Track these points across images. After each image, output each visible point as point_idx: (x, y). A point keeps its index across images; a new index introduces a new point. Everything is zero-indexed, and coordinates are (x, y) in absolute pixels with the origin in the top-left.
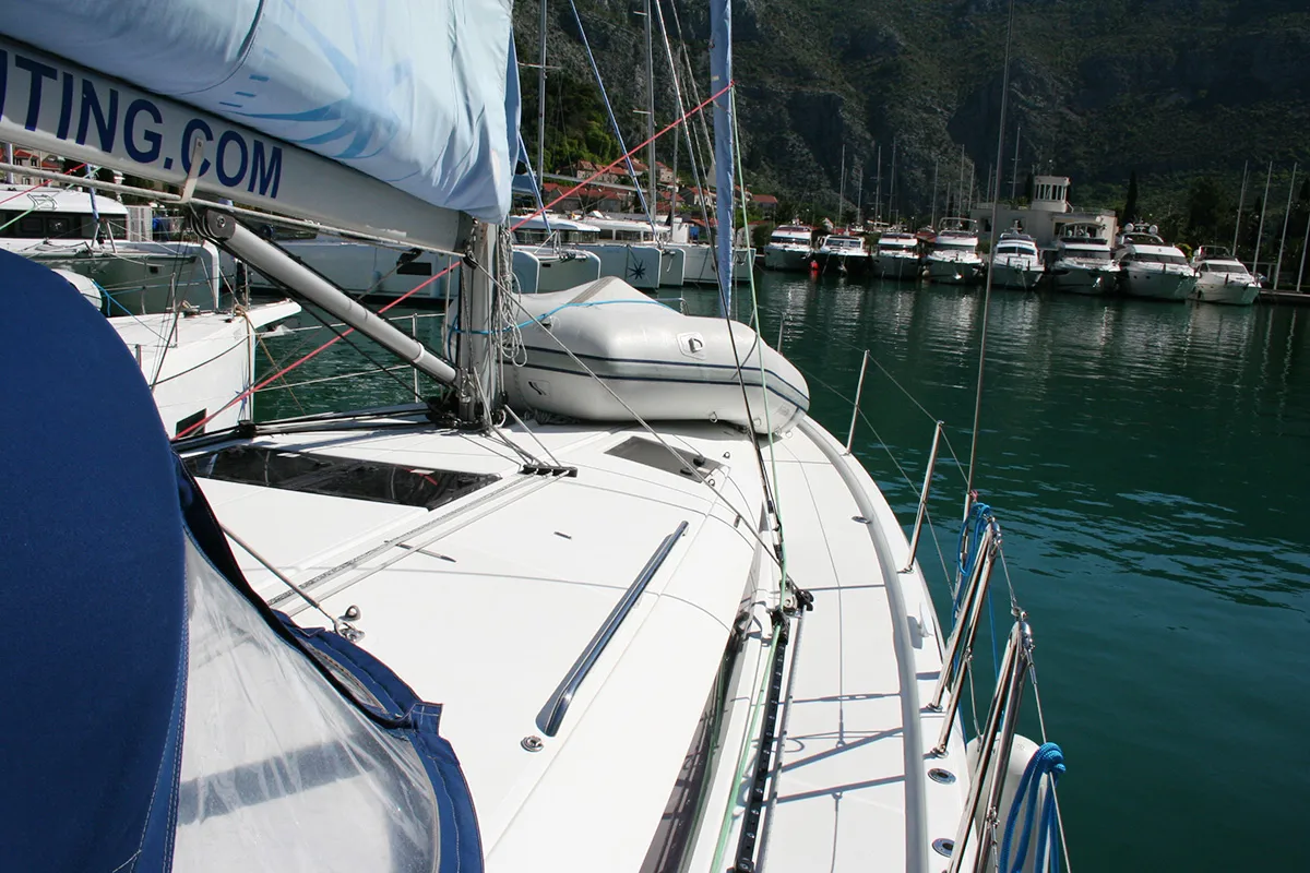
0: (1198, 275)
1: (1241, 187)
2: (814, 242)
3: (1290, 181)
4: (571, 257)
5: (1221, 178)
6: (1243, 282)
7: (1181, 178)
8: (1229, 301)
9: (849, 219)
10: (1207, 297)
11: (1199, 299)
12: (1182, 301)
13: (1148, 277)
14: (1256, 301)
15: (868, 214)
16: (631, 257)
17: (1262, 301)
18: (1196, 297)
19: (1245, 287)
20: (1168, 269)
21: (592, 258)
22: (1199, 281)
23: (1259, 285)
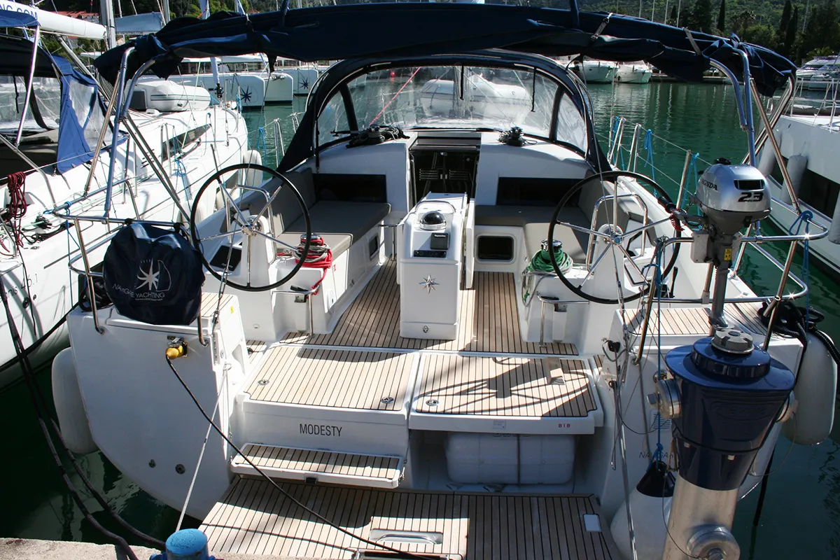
0: (618, 67)
1: (638, 10)
3: (665, 6)
4: (278, 78)
5: (625, 6)
6: (642, 70)
7: (602, 7)
8: (635, 82)
10: (623, 79)
11: (619, 81)
12: (610, 83)
13: (590, 70)
14: (650, 81)
16: (300, 75)
17: (653, 81)
18: (617, 80)
19: (644, 73)
20: (601, 64)
21: (288, 78)
22: (619, 70)
23: (651, 71)
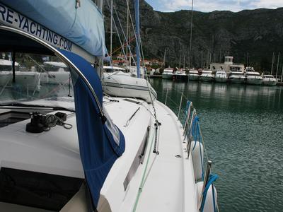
2: (173, 72)
9: (182, 67)
12: (259, 85)
14: (277, 84)
15: (186, 66)
19: (274, 82)
20: (256, 77)
22: (264, 80)
23: (277, 81)
